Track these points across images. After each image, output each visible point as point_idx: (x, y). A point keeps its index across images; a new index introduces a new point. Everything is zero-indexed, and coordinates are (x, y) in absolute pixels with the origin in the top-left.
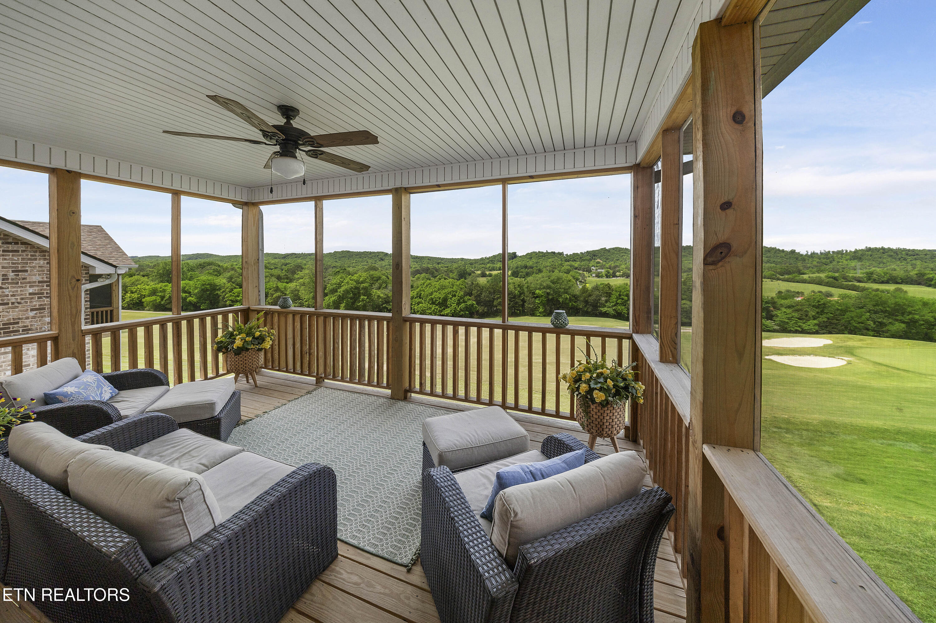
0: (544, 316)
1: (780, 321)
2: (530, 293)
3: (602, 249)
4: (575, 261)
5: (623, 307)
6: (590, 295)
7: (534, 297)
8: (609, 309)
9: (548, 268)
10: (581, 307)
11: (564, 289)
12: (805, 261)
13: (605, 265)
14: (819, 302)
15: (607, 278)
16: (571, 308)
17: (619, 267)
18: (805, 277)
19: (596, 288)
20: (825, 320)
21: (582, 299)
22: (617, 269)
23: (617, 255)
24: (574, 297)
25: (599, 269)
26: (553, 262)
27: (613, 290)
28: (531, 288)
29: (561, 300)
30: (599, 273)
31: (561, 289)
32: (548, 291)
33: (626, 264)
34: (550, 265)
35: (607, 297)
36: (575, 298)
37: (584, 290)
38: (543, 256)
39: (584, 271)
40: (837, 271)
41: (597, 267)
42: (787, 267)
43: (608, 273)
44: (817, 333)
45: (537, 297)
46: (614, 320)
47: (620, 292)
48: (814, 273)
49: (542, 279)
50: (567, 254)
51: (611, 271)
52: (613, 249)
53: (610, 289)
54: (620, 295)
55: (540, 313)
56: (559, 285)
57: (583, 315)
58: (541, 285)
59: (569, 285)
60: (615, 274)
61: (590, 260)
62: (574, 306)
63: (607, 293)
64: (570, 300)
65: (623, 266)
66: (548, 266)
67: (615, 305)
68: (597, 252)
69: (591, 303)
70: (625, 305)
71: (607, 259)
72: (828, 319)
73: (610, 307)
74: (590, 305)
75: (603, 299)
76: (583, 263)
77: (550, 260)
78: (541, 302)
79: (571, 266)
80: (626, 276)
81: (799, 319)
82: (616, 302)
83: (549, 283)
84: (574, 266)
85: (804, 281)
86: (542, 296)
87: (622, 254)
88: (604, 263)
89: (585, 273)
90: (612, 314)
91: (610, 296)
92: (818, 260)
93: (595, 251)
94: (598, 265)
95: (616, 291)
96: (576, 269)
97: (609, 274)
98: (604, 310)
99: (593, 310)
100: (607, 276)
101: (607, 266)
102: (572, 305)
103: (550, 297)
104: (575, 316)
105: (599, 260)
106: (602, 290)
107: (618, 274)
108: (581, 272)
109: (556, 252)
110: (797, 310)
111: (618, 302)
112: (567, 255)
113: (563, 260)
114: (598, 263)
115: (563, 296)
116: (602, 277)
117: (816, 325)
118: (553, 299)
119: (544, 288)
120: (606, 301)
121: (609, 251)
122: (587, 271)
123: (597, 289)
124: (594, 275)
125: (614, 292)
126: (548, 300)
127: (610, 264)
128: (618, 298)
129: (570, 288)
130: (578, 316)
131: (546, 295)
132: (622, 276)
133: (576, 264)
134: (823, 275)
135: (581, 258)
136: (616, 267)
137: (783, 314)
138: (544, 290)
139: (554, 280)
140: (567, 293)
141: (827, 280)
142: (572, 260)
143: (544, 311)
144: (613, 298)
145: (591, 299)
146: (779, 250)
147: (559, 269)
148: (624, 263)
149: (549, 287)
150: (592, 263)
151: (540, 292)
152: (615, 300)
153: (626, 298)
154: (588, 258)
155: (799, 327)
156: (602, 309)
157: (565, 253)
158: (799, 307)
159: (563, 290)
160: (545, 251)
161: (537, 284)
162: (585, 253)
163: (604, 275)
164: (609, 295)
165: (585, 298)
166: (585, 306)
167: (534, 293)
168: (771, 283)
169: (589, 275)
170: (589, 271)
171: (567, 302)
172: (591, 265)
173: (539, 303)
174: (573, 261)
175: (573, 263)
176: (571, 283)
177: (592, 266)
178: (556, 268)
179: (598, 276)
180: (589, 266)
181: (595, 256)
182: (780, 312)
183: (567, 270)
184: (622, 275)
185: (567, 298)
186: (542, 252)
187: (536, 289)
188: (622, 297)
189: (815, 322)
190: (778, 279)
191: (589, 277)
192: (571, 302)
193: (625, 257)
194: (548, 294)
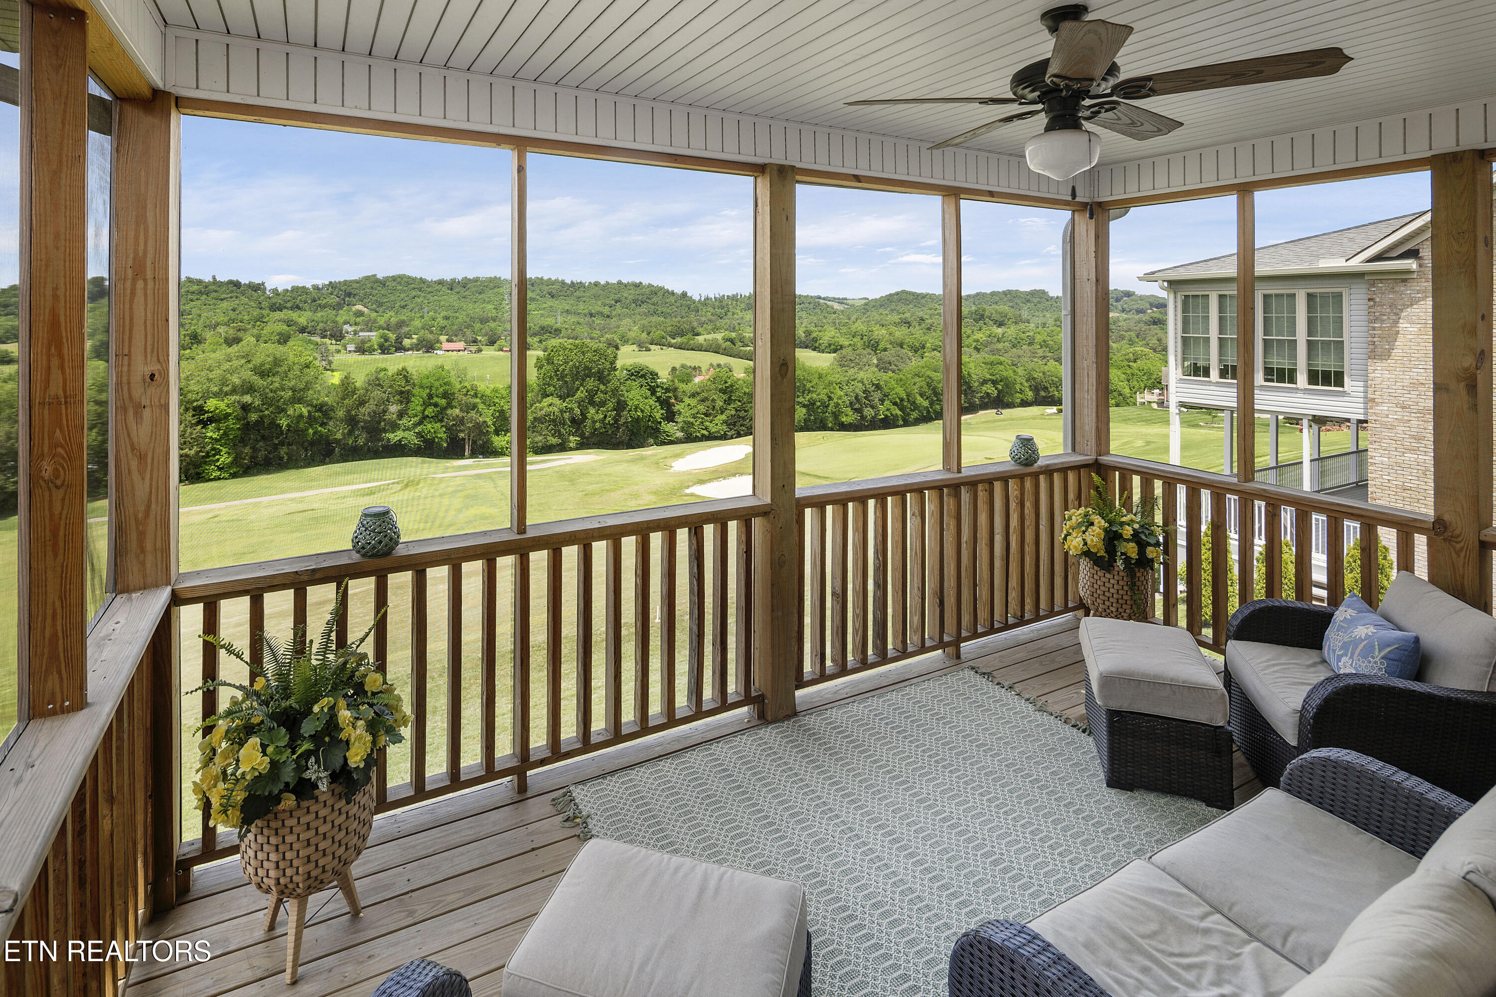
0: (234, 476)
1: (684, 422)
2: (187, 410)
3: (367, 278)
4: (298, 308)
5: (438, 425)
6: (362, 403)
7: (199, 422)
8: (407, 434)
9: (221, 329)
10: (339, 436)
11: (294, 390)
12: (698, 311)
13: (375, 321)
14: (726, 382)
15: (383, 353)
16: (312, 443)
17: (408, 326)
18: (700, 339)
19: (376, 382)
20: (733, 412)
21: (341, 413)
22: (405, 329)
23: (402, 296)
24: (320, 410)
25: (362, 330)
26: (234, 310)
27: (414, 385)
28: (190, 396)
29: (284, 422)
30: (363, 342)
31: (283, 390)
32: (247, 399)
33: (422, 317)
34: (226, 319)
35: (401, 403)
36: (323, 411)
37: (347, 388)
38: (201, 293)
39: (324, 337)
40: (734, 330)
41: (356, 324)
42: (679, 322)
43: (386, 340)
44: (724, 437)
45: (211, 420)
46: (420, 459)
47: (431, 388)
48: (709, 333)
49: (227, 366)
50: (276, 289)
51: (392, 336)
52: (394, 278)
53: (407, 381)
54: (430, 396)
55: (220, 469)
56: (277, 379)
57: (344, 459)
58: (224, 382)
59: (307, 378)
60: (401, 343)
61: (338, 307)
62: (321, 436)
63: (402, 393)
64: (311, 420)
65: (417, 323)
66: (217, 325)
67: (420, 423)
68: (355, 285)
69: (365, 421)
70: (441, 421)
71: (381, 305)
72: (736, 411)
73: (408, 429)
74: (362, 427)
75: (394, 409)
76: (319, 314)
77: (225, 304)
78: (225, 434)
79: (289, 323)
80: (425, 346)
81: (706, 415)
82: (423, 413)
83: (248, 375)
84: (296, 323)
85: (699, 348)
86: (227, 415)
87: (414, 293)
88: (374, 315)
89: (327, 341)
90: (415, 444)
91: (409, 401)
92: (712, 310)
93: (351, 281)
94: (358, 320)
95: (421, 387)
96: (303, 330)
97: (386, 344)
98: (394, 437)
99: (367, 440)
100: (384, 350)
101: (382, 321)
102: (315, 433)
103: (253, 417)
104: (322, 463)
105: (359, 307)
106: (391, 387)
107: (407, 342)
108: (317, 339)
109: (244, 281)
110: (703, 401)
111: (426, 413)
112: (275, 291)
113: (265, 304)
114: (360, 314)
115: (290, 412)
116: (371, 351)
117: (725, 422)
118: (259, 422)
119: (234, 391)
120: (401, 415)
121: (383, 283)
122: (332, 336)
123: (379, 385)
124: (351, 347)
125: (416, 391)
126: (247, 427)
127: (387, 316)
128: (426, 404)
129: (307, 388)
130: (330, 463)
131: (239, 411)
132: (415, 348)
133: (303, 318)
134: (719, 336)
135: (314, 300)
136: (401, 324)
137: (686, 409)
138: (234, 398)
139: (262, 365)
140: (300, 401)
141: (723, 346)
142: (289, 305)
143: (232, 463)
144: (416, 405)
145: (364, 412)
146: (668, 291)
147: (255, 331)
148: (418, 315)
149: (249, 389)
150: (343, 315)
151: (222, 405)
152: (419, 408)
153: (443, 402)
154: (334, 300)
155: (706, 429)
156: (391, 436)
157: (269, 286)
158: (705, 394)
159: (290, 393)
160: (208, 278)
161: (210, 380)
162: (324, 286)
163: (376, 347)
164: (405, 397)
165: (348, 411)
166: (350, 433)
167: (200, 410)
168: (662, 352)
169: (339, 347)
170: (338, 336)
171: (301, 425)
172: (340, 320)
173: (216, 440)
174: (292, 308)
175: (294, 315)
176: (311, 372)
177: (345, 323)
178: (245, 330)
179: (361, 349)
180: (334, 322)
181: (349, 295)
182: (683, 404)
183: (279, 334)
184: (418, 345)
185: (301, 416)
186: (200, 282)
187: (206, 396)
188: (436, 399)
189: (724, 417)
190: (670, 345)
191: (338, 351)
192: (311, 426)
193: (419, 300)
194: (245, 408)
